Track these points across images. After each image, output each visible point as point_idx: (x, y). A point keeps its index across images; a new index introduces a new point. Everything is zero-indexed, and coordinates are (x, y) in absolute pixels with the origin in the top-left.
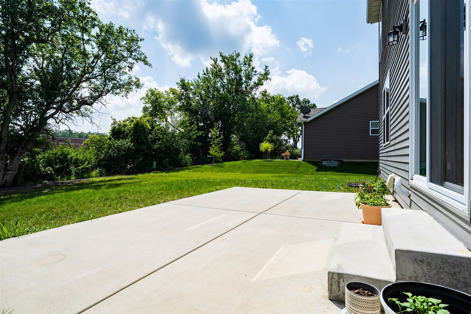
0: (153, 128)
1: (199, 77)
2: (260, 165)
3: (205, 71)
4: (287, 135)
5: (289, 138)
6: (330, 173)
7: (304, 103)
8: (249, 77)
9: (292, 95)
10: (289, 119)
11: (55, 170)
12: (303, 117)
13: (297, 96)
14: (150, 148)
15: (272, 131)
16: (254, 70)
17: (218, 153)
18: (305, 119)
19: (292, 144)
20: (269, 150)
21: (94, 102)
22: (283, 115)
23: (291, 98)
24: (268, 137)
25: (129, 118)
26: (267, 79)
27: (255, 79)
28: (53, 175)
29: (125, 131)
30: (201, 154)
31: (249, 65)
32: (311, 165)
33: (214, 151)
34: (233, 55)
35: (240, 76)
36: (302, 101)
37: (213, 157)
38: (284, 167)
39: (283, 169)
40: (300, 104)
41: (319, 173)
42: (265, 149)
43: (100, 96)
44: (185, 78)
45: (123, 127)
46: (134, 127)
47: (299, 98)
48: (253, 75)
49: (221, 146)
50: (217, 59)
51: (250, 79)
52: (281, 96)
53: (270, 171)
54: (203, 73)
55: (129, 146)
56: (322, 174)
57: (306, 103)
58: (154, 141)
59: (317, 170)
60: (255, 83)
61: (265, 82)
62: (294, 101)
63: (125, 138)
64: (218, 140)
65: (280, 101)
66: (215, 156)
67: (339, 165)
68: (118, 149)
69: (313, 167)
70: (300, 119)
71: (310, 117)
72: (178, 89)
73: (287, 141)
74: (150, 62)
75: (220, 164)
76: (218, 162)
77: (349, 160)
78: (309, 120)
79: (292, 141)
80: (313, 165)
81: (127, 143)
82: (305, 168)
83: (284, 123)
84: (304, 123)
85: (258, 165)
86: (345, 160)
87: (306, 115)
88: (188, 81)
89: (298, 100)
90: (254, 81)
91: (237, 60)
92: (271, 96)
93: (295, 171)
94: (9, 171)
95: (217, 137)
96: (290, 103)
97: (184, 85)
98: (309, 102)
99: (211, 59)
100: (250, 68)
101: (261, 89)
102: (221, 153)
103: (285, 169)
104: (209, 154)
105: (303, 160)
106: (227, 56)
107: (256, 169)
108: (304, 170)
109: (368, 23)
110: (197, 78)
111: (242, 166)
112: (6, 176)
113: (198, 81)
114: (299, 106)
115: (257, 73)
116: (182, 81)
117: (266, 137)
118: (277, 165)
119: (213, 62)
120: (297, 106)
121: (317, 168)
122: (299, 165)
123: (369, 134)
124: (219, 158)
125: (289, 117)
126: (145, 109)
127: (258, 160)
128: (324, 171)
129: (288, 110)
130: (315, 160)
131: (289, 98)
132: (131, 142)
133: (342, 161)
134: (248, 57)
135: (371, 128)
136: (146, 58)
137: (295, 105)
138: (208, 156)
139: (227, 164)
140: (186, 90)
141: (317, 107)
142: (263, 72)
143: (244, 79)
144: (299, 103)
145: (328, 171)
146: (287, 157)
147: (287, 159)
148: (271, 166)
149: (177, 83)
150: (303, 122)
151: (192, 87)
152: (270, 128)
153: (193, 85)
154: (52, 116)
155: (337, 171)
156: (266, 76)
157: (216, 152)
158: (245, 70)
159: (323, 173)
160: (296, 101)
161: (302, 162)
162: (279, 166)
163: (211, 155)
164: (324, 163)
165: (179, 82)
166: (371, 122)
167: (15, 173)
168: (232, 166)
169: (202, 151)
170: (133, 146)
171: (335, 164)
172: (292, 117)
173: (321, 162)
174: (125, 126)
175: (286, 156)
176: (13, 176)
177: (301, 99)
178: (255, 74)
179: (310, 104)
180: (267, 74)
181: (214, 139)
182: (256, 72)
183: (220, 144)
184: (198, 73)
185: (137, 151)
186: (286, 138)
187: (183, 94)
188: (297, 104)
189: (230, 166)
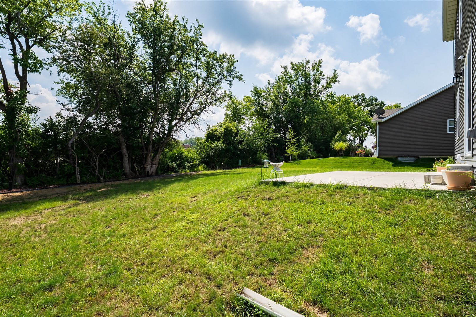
0: (238, 131)
1: (269, 84)
2: (336, 162)
3: (277, 79)
4: (353, 135)
5: (355, 137)
6: (406, 167)
7: (370, 101)
8: (317, 82)
9: (357, 94)
10: (355, 118)
11: (177, 165)
12: (378, 118)
13: (363, 95)
14: (236, 148)
15: (340, 131)
16: (322, 74)
17: (295, 152)
18: (380, 120)
19: (358, 144)
20: (344, 149)
21: (201, 112)
22: (350, 115)
23: (356, 97)
24: (336, 137)
25: (218, 124)
26: (335, 81)
27: (323, 82)
28: (177, 168)
29: (217, 135)
30: (274, 154)
31: (317, 70)
32: (386, 161)
33: (291, 150)
34: (302, 62)
35: (310, 81)
36: (368, 99)
37: (290, 156)
38: (359, 163)
39: (359, 164)
40: (366, 103)
41: (395, 168)
42: (339, 147)
43: (205, 108)
44: (258, 86)
45: (215, 131)
46: (224, 131)
47: (365, 96)
48: (322, 79)
49: (297, 146)
50: (287, 67)
51: (319, 83)
52: (347, 96)
53: (347, 166)
54: (276, 81)
55: (222, 147)
56: (398, 169)
57: (372, 101)
58: (240, 142)
59: (393, 166)
60: (323, 86)
61: (333, 85)
62: (360, 99)
63: (218, 139)
64: (294, 140)
65: (346, 101)
66: (292, 154)
67: (415, 161)
68: (214, 149)
69: (388, 162)
70: (375, 119)
71: (384, 118)
72: (252, 97)
73: (352, 141)
74: (243, 79)
75: (297, 162)
76: (294, 160)
77: (426, 157)
78: (383, 120)
79: (357, 141)
80: (389, 161)
81: (220, 144)
82: (381, 164)
83: (350, 122)
84: (379, 123)
85: (335, 161)
86: (421, 157)
87: (380, 116)
88: (260, 88)
89: (364, 99)
90: (322, 85)
91: (307, 67)
92: (337, 97)
93: (371, 166)
94: (154, 164)
95: (293, 138)
96: (355, 101)
97: (257, 93)
98: (376, 100)
99: (282, 67)
100: (318, 73)
101: (329, 91)
102: (297, 152)
103: (361, 165)
104: (287, 153)
105: (378, 157)
106: (297, 63)
107: (333, 165)
108: (380, 165)
109: (444, 41)
110: (268, 85)
111: (319, 163)
112: (152, 168)
113: (268, 87)
114: (365, 104)
115: (325, 77)
116: (255, 89)
117: (335, 137)
118: (353, 161)
119: (283, 70)
120: (362, 104)
121: (393, 164)
122: (375, 161)
123: (447, 132)
124: (295, 156)
125: (355, 117)
126: (227, 116)
127: (333, 158)
128: (400, 166)
129: (354, 110)
130: (390, 157)
131: (354, 97)
132: (223, 143)
133: (418, 158)
134: (318, 63)
135: (448, 126)
136: (242, 76)
137: (361, 103)
138: (286, 155)
139: (303, 161)
140: (259, 97)
141: (385, 105)
142: (331, 76)
143: (313, 84)
144: (365, 101)
145: (405, 166)
146: (362, 154)
147: (361, 156)
148: (347, 163)
149: (251, 91)
150: (377, 123)
151: (263, 94)
152: (339, 128)
153: (264, 92)
154: (176, 125)
155: (414, 166)
156: (334, 78)
157: (292, 151)
158: (314, 75)
159: (400, 168)
160: (362, 100)
161: (377, 158)
162: (355, 162)
163: (288, 154)
164: (400, 159)
165: (253, 90)
166: (448, 120)
167: (157, 166)
168: (310, 163)
169: (275, 151)
170: (225, 147)
171: (412, 160)
172: (358, 116)
173: (397, 158)
174: (216, 130)
175: (360, 153)
176: (156, 168)
177: (367, 97)
178: (323, 77)
179: (378, 101)
180: (335, 77)
181: (290, 139)
182: (324, 75)
183: (296, 144)
184: (269, 81)
185: (227, 151)
186: (352, 138)
187: (256, 100)
188: (362, 102)
189: (307, 163)
